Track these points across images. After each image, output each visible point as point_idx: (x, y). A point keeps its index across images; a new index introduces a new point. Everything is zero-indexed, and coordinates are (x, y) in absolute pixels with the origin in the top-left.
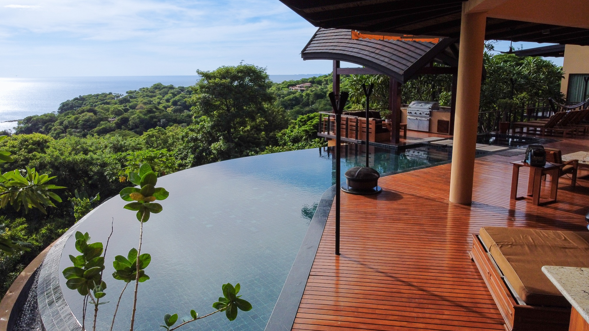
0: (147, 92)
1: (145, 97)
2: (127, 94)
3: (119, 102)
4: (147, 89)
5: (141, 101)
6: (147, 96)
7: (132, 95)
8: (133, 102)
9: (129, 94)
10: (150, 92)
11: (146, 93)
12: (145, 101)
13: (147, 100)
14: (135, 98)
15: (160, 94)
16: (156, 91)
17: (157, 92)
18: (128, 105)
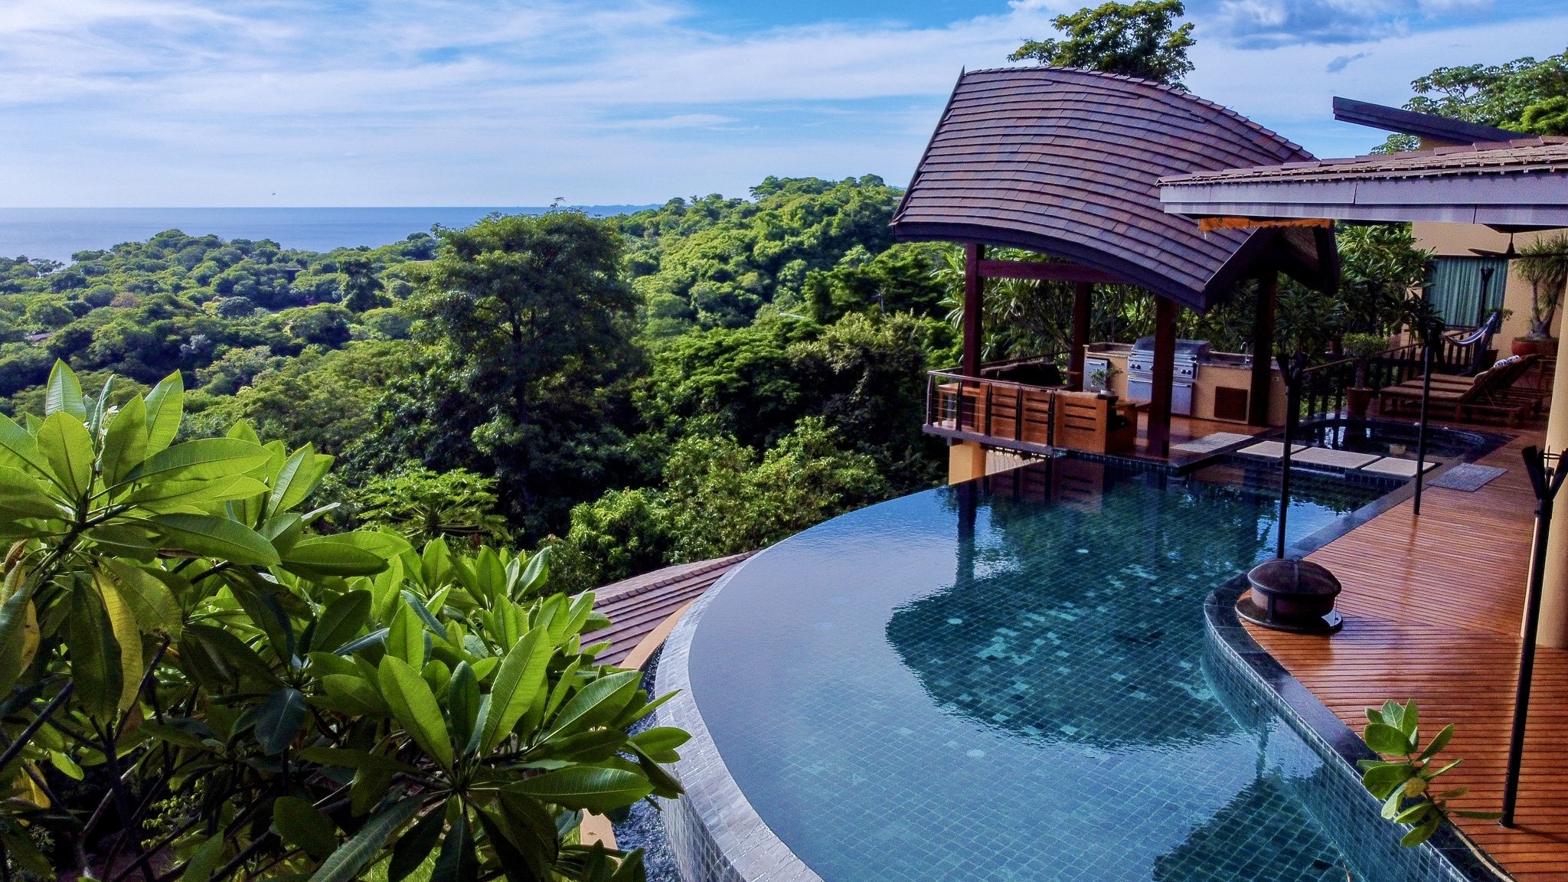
0: (136, 256)
1: (132, 269)
2: (75, 263)
3: (53, 285)
4: (139, 247)
5: (122, 283)
6: (140, 267)
7: (91, 265)
8: (97, 286)
9: (83, 263)
10: (148, 257)
11: (134, 260)
12: (132, 281)
13: (140, 278)
14: (102, 273)
15: (179, 262)
16: (166, 252)
17: (169, 254)
18: (82, 295)
